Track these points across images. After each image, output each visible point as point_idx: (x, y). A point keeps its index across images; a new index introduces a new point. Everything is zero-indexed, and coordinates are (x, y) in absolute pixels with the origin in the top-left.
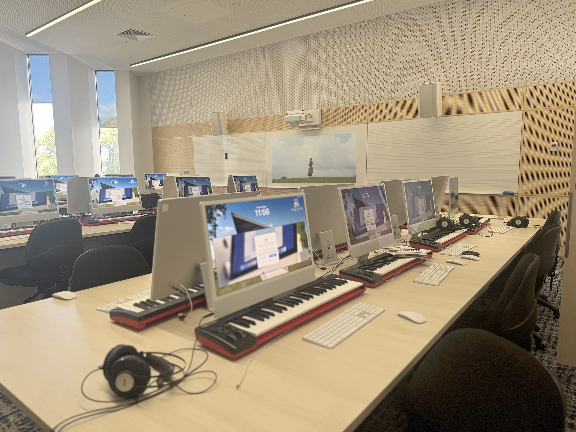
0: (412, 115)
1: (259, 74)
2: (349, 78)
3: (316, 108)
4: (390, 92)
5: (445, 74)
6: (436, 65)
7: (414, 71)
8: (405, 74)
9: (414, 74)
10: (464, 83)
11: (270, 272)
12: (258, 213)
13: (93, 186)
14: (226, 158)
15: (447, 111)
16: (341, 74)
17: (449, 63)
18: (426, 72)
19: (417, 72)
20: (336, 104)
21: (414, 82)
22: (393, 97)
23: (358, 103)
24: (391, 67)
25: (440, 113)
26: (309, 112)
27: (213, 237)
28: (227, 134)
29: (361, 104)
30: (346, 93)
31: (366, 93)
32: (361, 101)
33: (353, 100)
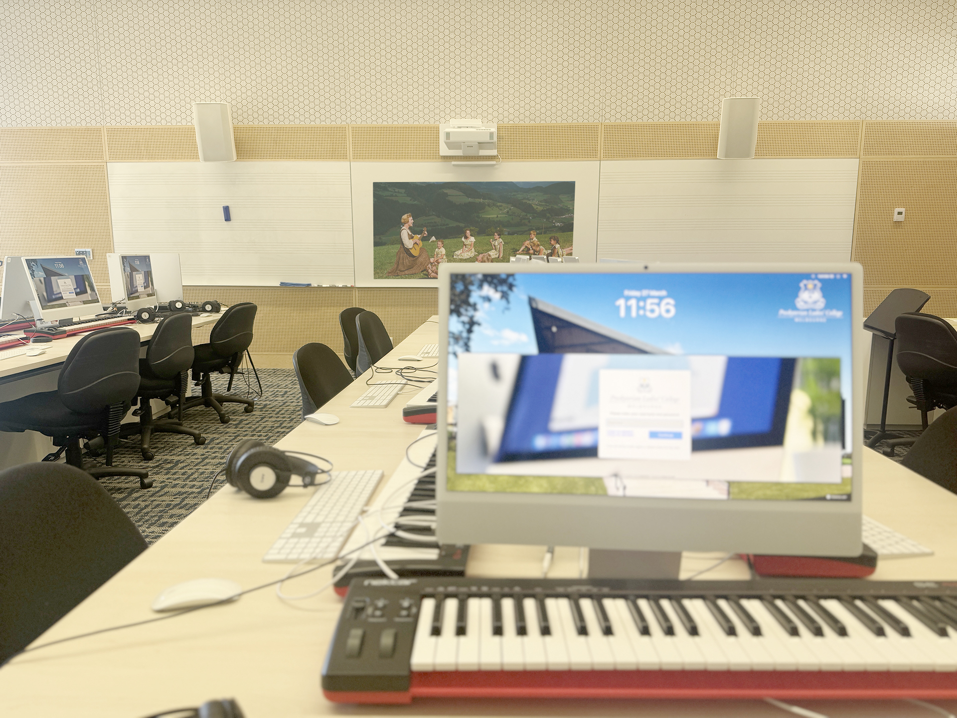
2: (560, 68)
3: (485, 120)
6: (729, 69)
10: (775, 105)
19: (696, 75)
23: (580, 120)
29: (586, 122)
30: (554, 97)
31: (597, 103)
32: (586, 116)
33: (570, 113)
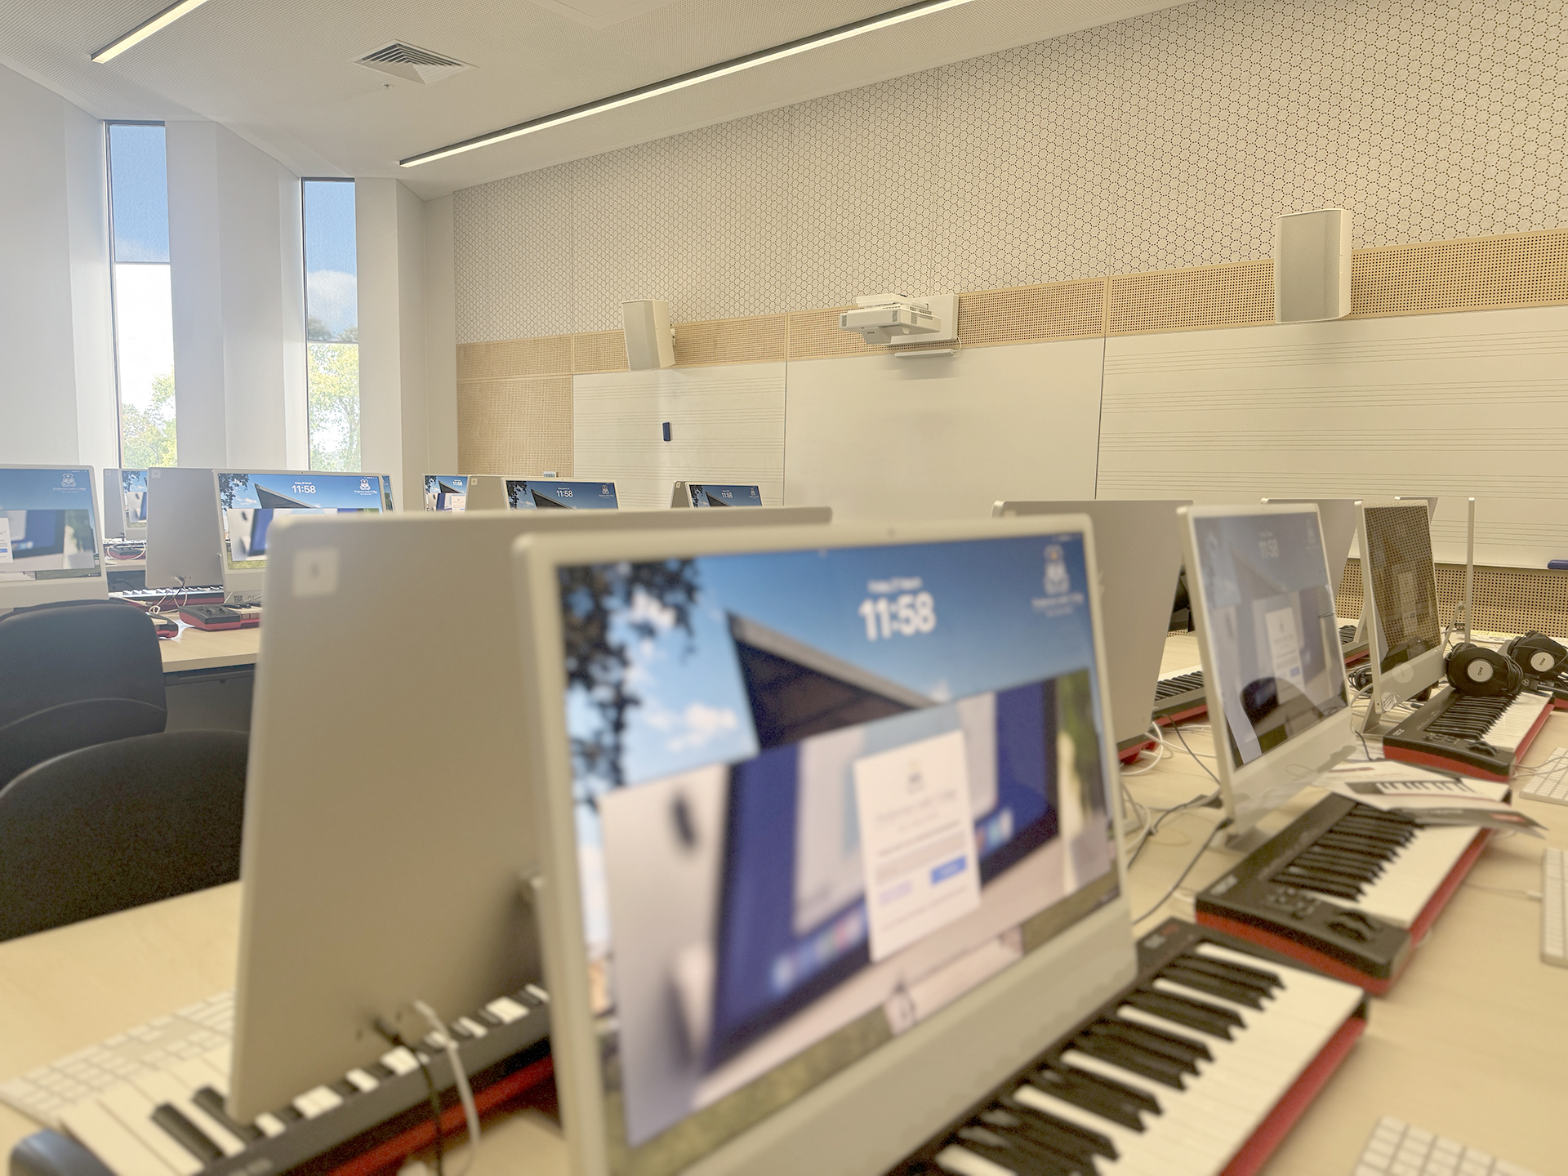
0: (1253, 313)
1: (774, 188)
2: (1048, 199)
3: (944, 290)
4: (1180, 241)
5: (1362, 184)
6: (1332, 158)
7: (1259, 176)
8: (1230, 186)
9: (1258, 187)
10: (1427, 212)
11: (934, 971)
12: (878, 618)
13: (231, 496)
14: (667, 437)
15: (1366, 301)
16: (1026, 187)
17: (1375, 152)
18: (1299, 181)
19: (1269, 180)
20: (1007, 278)
21: (1257, 210)
22: (1188, 257)
23: (1076, 275)
24: (1184, 166)
25: (1344, 307)
26: (923, 301)
27: (598, 785)
28: (670, 367)
29: (1085, 277)
30: (1039, 245)
31: (1102, 246)
32: (1085, 269)
33: (1061, 266)
